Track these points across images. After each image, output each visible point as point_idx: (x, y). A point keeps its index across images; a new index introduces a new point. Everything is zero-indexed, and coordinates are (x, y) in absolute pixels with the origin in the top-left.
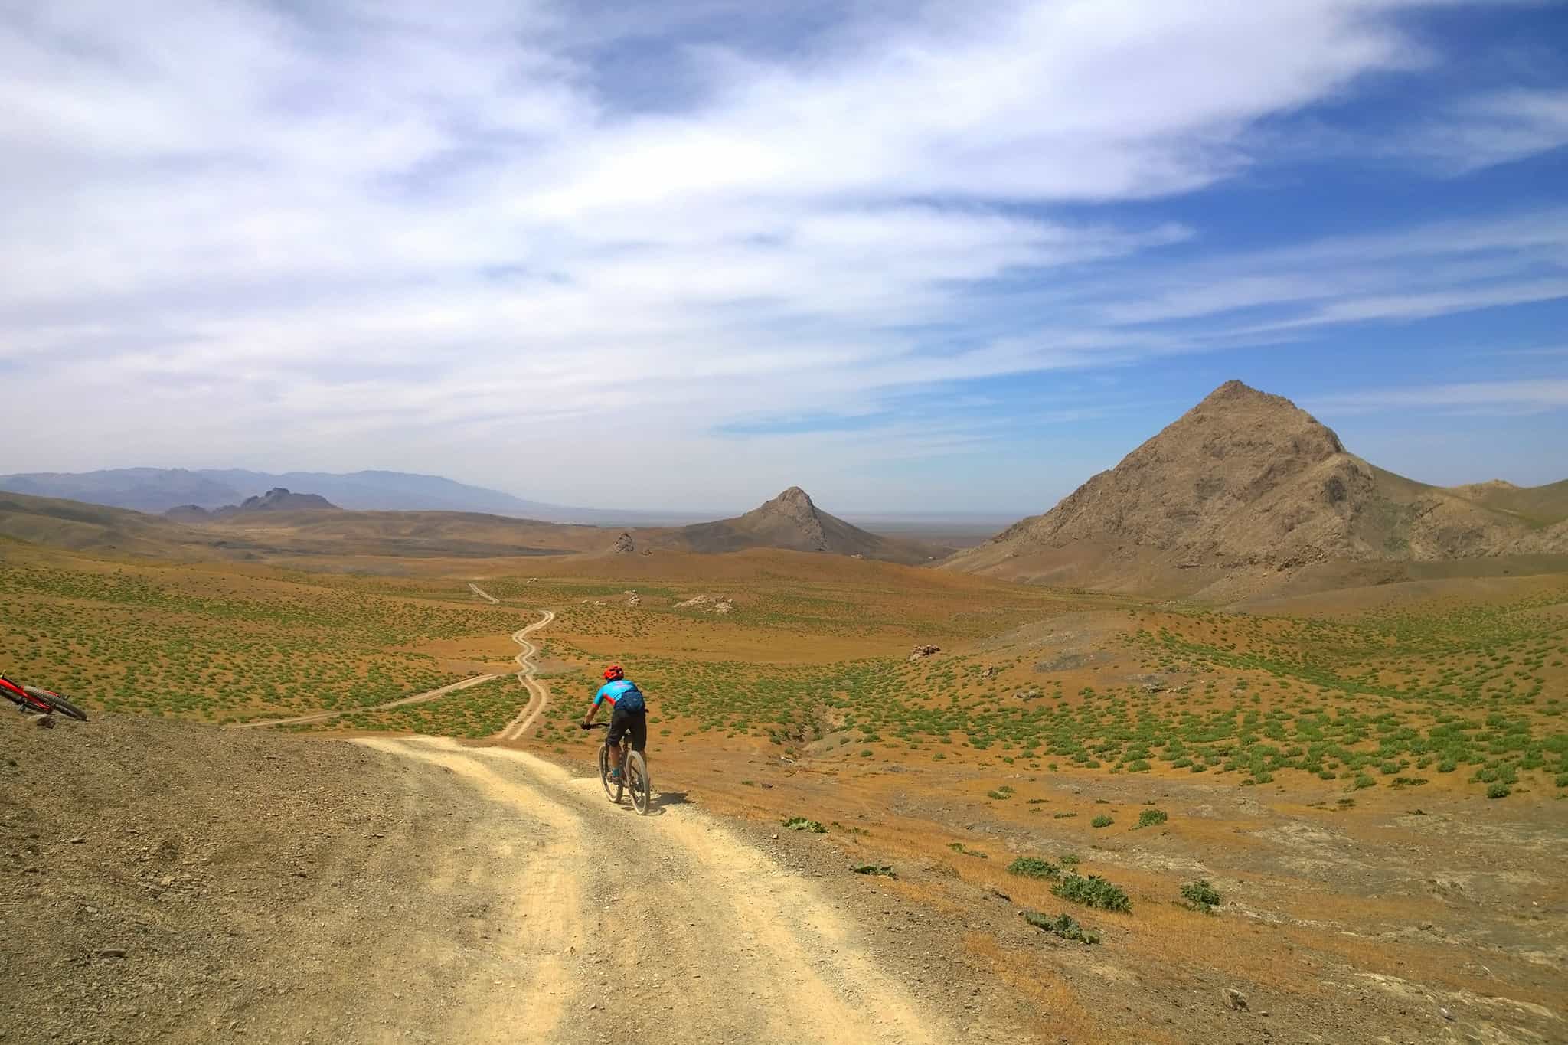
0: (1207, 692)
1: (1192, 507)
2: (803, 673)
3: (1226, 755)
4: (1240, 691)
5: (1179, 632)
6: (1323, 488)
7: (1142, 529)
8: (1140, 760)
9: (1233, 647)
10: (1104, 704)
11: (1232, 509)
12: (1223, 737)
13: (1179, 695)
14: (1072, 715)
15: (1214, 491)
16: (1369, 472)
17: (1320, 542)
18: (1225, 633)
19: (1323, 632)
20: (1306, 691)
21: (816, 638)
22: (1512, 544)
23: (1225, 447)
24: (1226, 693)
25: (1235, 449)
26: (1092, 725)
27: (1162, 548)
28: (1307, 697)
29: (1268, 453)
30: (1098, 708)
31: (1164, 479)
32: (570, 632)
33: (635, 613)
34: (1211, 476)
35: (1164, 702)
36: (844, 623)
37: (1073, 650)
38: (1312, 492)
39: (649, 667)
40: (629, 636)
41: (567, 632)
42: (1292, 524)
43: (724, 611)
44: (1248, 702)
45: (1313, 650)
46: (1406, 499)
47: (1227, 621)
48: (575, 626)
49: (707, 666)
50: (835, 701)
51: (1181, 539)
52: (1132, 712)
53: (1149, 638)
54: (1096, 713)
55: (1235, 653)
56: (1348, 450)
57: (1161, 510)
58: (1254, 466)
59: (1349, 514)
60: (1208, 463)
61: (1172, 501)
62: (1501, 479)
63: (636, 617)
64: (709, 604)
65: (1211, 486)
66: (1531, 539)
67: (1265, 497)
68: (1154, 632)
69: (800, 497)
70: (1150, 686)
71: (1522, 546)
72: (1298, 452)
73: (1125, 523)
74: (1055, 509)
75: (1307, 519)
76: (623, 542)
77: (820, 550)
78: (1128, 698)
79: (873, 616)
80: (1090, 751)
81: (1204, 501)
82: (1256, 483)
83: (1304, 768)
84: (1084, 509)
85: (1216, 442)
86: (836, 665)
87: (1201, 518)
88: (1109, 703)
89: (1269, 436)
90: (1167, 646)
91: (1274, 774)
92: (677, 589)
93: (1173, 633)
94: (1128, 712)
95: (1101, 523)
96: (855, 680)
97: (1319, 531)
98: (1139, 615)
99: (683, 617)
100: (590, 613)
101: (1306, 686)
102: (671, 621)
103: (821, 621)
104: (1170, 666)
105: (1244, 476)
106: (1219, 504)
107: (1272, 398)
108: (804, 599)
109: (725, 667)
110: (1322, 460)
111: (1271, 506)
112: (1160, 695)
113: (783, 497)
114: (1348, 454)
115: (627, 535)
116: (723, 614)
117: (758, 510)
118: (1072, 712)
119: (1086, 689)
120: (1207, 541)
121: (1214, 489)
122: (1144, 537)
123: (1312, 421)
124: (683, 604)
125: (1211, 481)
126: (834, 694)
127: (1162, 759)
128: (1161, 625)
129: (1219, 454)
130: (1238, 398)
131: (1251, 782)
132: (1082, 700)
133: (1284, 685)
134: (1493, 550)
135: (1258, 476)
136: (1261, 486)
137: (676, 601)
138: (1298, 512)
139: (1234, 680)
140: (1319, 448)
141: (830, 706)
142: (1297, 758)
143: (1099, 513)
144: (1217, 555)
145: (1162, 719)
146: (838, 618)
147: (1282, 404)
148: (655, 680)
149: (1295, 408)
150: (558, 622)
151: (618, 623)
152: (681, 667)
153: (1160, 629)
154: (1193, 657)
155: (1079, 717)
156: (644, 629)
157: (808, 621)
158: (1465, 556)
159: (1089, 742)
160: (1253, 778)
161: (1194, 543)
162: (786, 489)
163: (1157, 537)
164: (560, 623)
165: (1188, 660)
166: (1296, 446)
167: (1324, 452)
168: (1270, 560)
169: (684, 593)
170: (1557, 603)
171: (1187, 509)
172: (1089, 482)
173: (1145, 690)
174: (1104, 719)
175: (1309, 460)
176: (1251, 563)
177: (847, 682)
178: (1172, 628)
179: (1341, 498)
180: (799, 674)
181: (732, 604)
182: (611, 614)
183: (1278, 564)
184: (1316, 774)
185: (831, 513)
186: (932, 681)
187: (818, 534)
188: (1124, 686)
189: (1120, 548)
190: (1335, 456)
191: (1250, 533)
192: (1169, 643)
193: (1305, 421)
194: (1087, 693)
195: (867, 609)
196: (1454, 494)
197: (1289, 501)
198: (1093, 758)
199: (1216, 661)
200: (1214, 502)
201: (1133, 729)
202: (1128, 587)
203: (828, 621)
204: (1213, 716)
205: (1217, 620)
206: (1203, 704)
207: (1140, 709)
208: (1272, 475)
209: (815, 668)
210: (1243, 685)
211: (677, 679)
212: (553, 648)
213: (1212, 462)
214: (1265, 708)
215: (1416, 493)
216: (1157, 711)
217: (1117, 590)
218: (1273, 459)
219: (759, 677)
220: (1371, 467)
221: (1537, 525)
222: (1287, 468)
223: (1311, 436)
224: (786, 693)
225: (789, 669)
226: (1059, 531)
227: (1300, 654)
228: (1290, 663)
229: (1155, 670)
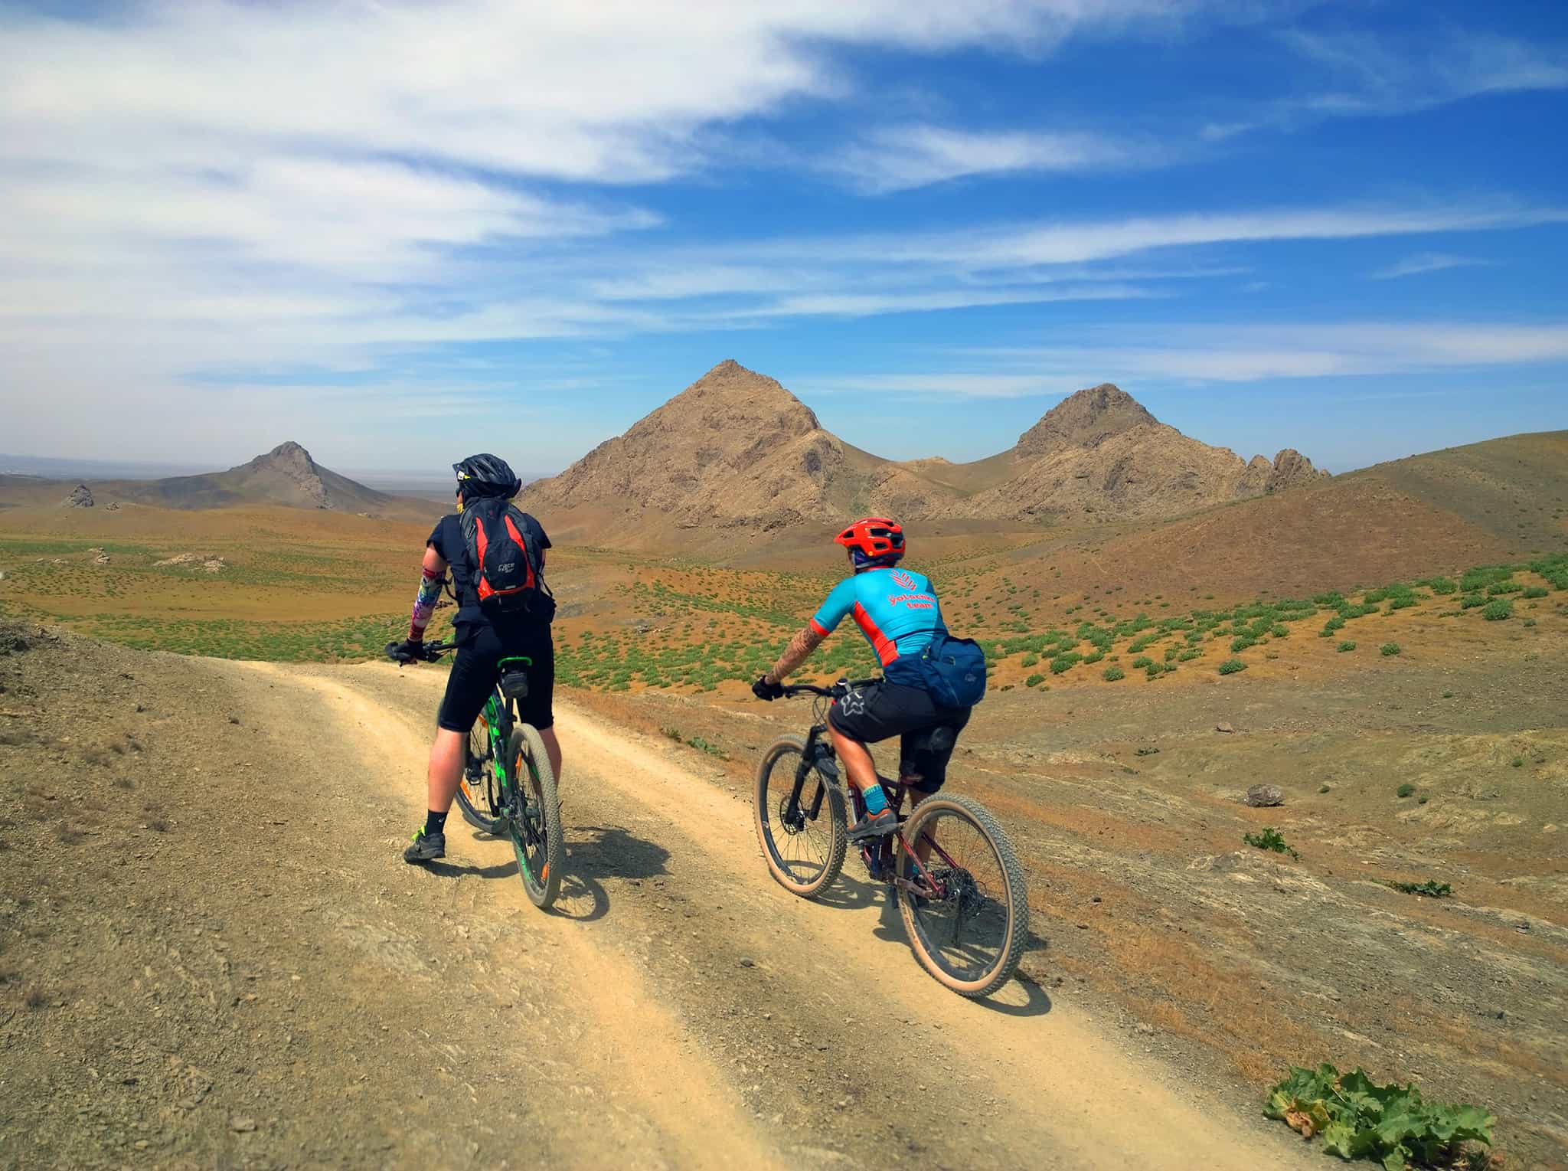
0: (685, 631)
1: (692, 473)
2: (311, 630)
3: (688, 674)
4: (710, 629)
5: (671, 583)
6: (803, 460)
7: (648, 492)
8: (623, 683)
9: (716, 596)
10: (600, 644)
11: (727, 476)
12: (688, 662)
13: (664, 634)
14: (573, 654)
15: (711, 459)
16: (839, 447)
17: (799, 506)
18: (710, 584)
19: (792, 583)
20: (761, 627)
21: (322, 594)
22: (945, 511)
23: (721, 420)
24: (701, 631)
25: (730, 422)
26: (589, 661)
27: (665, 510)
28: (761, 631)
29: (757, 427)
30: (596, 647)
31: (667, 447)
32: (26, 592)
33: (107, 572)
34: (708, 445)
35: (650, 640)
36: (351, 581)
37: (576, 600)
38: (794, 462)
39: (132, 626)
40: (102, 596)
41: (22, 593)
42: (777, 490)
43: (216, 569)
44: (716, 637)
45: (781, 598)
46: (867, 470)
47: (713, 574)
48: (32, 585)
49: (201, 624)
50: (347, 652)
51: (682, 502)
52: (623, 649)
53: (644, 588)
54: (593, 652)
55: (717, 601)
56: (823, 427)
57: (665, 475)
58: (746, 437)
59: (823, 482)
60: (707, 434)
61: (675, 468)
62: (940, 456)
63: (107, 576)
64: (196, 563)
65: (709, 455)
66: (959, 505)
67: (754, 466)
68: (649, 585)
69: (297, 453)
70: (639, 627)
71: (953, 512)
72: (783, 427)
73: (632, 486)
74: (568, 471)
75: (788, 487)
76: (79, 495)
77: (322, 507)
78: (621, 639)
79: (383, 574)
80: (584, 679)
81: (703, 468)
82: (748, 453)
83: (739, 678)
84: (594, 472)
85: (714, 415)
86: (345, 621)
87: (699, 483)
88: (605, 643)
89: (759, 412)
90: (657, 595)
91: (719, 684)
92: (154, 547)
93: (665, 585)
94: (620, 649)
95: (610, 486)
96: (366, 634)
97: (798, 497)
98: (637, 570)
99: (166, 576)
100: (49, 572)
101: (762, 624)
102: (152, 580)
103: (326, 579)
104: (659, 611)
105: (738, 447)
106: (716, 471)
107: (763, 379)
108: (307, 558)
109: (220, 625)
110: (802, 435)
111: (760, 475)
112: (646, 635)
113: (278, 451)
114: (824, 430)
115: (83, 487)
116: (214, 573)
117: (248, 465)
118: (572, 651)
119: (586, 633)
120: (704, 505)
121: (711, 457)
122: (650, 500)
123: (795, 400)
124: (164, 563)
125: (709, 450)
126: (346, 646)
127: (640, 680)
128: (657, 578)
129: (716, 426)
130: (733, 376)
131: (701, 691)
132: (582, 642)
133: (746, 623)
134: (932, 516)
135: (749, 447)
136: (751, 456)
137: (156, 559)
138: (782, 480)
139: (708, 621)
140: (800, 424)
141: (343, 657)
142: (738, 673)
143: (609, 476)
144: (714, 517)
145: (647, 653)
146: (344, 576)
147: (770, 383)
148: (143, 639)
149: (781, 387)
150: (9, 582)
151: (87, 582)
152: (171, 626)
153: (654, 581)
154: (678, 603)
155: (578, 656)
156: (120, 588)
157: (314, 580)
158: (911, 520)
159: (584, 673)
160: (703, 688)
161: (694, 506)
162: (282, 444)
163: (661, 500)
164: (11, 583)
165: (673, 606)
166: (781, 422)
167: (805, 428)
168: (757, 521)
169: (163, 551)
170: (972, 558)
171: (688, 475)
172: (599, 447)
173: (635, 631)
174: (600, 655)
175: (792, 435)
176: (742, 524)
177: (358, 636)
178: (665, 581)
179: (817, 469)
180: (307, 630)
181: (223, 562)
182: (77, 573)
183: (763, 526)
184: (746, 683)
185: (334, 471)
186: (444, 631)
187: (320, 490)
188: (619, 629)
189: (627, 511)
190: (813, 432)
191: (742, 497)
192: (660, 591)
193: (789, 400)
194: (587, 636)
195: (375, 567)
196: (905, 468)
197: (775, 470)
198: (586, 684)
199: (696, 606)
200: (712, 469)
201: (622, 662)
202: (636, 545)
203: (334, 579)
204: (686, 649)
205: (705, 573)
206: (681, 640)
207: (630, 646)
208: (761, 445)
209: (324, 624)
210: (714, 624)
211: (170, 637)
212: (7, 610)
213: (711, 433)
214: (728, 641)
215: (875, 466)
216: (645, 648)
217: (624, 549)
218: (761, 432)
219: (262, 634)
220: (842, 443)
221: (965, 495)
222: (772, 441)
223: (794, 414)
224: (295, 647)
225: (295, 626)
226: (571, 493)
227: (770, 601)
228: (761, 608)
229: (645, 615)
